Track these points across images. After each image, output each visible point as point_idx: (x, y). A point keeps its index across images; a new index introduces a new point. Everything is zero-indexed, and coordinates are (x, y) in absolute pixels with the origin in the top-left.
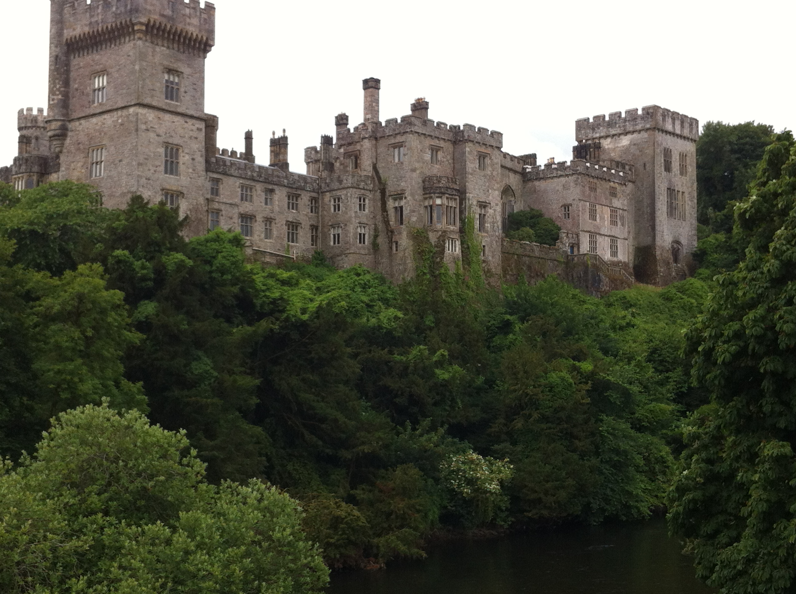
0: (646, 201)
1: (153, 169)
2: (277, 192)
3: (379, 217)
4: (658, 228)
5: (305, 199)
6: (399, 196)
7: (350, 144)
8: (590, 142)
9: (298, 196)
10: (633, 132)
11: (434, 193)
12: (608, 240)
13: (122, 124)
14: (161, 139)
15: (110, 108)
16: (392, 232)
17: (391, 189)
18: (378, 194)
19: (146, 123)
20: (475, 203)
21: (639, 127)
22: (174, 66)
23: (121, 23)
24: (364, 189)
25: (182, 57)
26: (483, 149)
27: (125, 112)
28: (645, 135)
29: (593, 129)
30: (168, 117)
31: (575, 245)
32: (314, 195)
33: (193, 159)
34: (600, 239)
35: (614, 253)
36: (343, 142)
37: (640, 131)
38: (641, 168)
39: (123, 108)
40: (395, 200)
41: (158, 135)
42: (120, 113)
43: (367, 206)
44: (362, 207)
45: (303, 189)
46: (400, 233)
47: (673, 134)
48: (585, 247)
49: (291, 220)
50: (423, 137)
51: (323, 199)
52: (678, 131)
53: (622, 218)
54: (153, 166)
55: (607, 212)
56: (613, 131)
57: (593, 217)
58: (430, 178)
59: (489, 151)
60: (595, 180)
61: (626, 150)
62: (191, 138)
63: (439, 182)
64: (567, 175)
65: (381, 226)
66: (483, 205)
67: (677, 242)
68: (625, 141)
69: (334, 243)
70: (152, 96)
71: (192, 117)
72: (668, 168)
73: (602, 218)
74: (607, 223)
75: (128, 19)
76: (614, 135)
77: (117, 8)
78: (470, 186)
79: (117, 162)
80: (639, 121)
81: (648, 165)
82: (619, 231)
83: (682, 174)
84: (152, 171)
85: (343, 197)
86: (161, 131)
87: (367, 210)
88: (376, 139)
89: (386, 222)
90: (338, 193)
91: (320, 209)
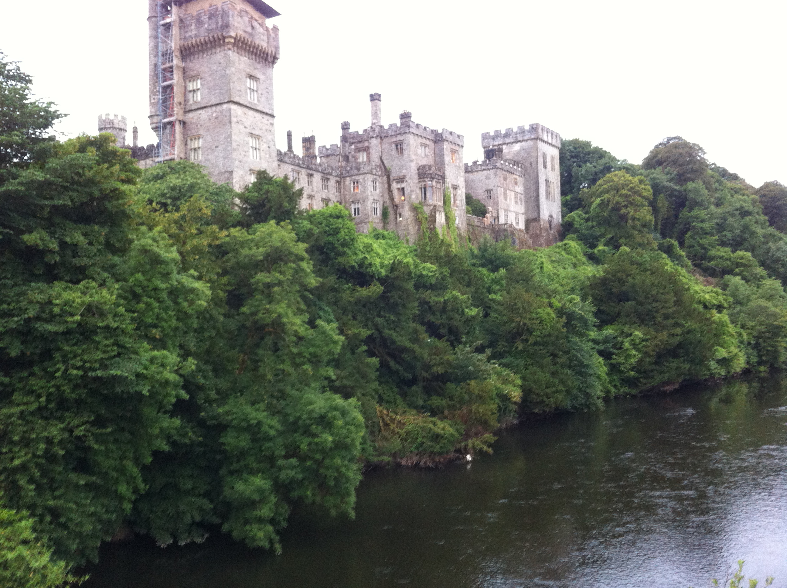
0: (533, 188)
1: (243, 154)
2: (315, 176)
3: (386, 195)
4: (541, 207)
5: (332, 182)
6: (401, 180)
7: (360, 142)
8: (495, 147)
9: (328, 179)
10: (522, 141)
11: (427, 178)
12: (514, 214)
13: (216, 118)
14: (248, 130)
15: (205, 105)
16: (397, 206)
17: (394, 174)
18: (385, 178)
19: (236, 117)
20: (450, 186)
21: (526, 138)
22: (253, 73)
23: (213, 37)
24: (375, 175)
25: (259, 66)
26: (453, 147)
27: (219, 108)
28: (530, 143)
29: (494, 139)
30: (251, 113)
31: (497, 218)
32: (338, 179)
33: (269, 147)
34: (510, 214)
35: (517, 223)
36: (354, 141)
37: (527, 141)
38: (529, 165)
39: (217, 105)
40: (398, 183)
41: (245, 127)
42: (214, 109)
43: (378, 187)
44: (375, 188)
45: (331, 174)
46: (403, 207)
47: (547, 143)
48: (502, 221)
49: (324, 197)
50: (416, 137)
51: (344, 182)
52: (550, 141)
53: (521, 199)
54: (243, 151)
55: (513, 194)
56: (507, 141)
57: (506, 198)
58: (424, 167)
59: (457, 148)
60: (506, 173)
61: (518, 154)
62: (266, 130)
63: (430, 169)
64: (489, 169)
65: (388, 203)
66: (455, 187)
67: (551, 216)
68: (517, 147)
69: (355, 214)
70: (240, 96)
71: (267, 114)
72: (545, 167)
73: (510, 199)
74: (513, 202)
75: (220, 34)
76: (508, 143)
77: (209, 25)
78: (447, 173)
79: (213, 147)
80: (526, 133)
81: (533, 163)
82: (521, 209)
83: (552, 170)
84: (243, 155)
85: (361, 180)
86: (247, 124)
87: (378, 190)
88: (381, 138)
89: (392, 198)
90: (357, 178)
91: (342, 190)
